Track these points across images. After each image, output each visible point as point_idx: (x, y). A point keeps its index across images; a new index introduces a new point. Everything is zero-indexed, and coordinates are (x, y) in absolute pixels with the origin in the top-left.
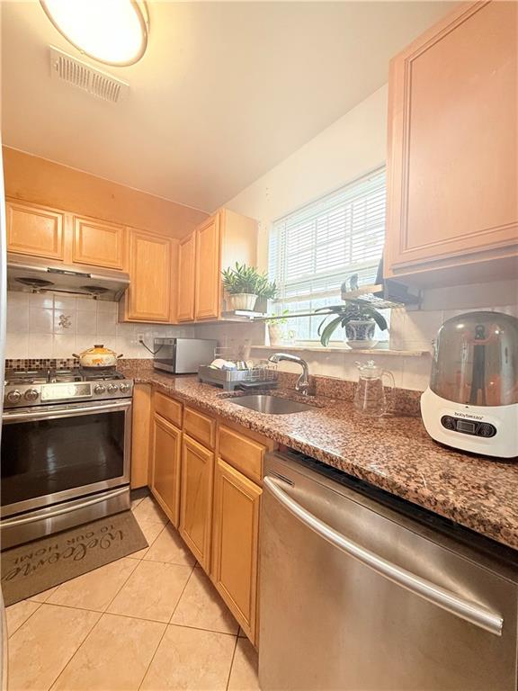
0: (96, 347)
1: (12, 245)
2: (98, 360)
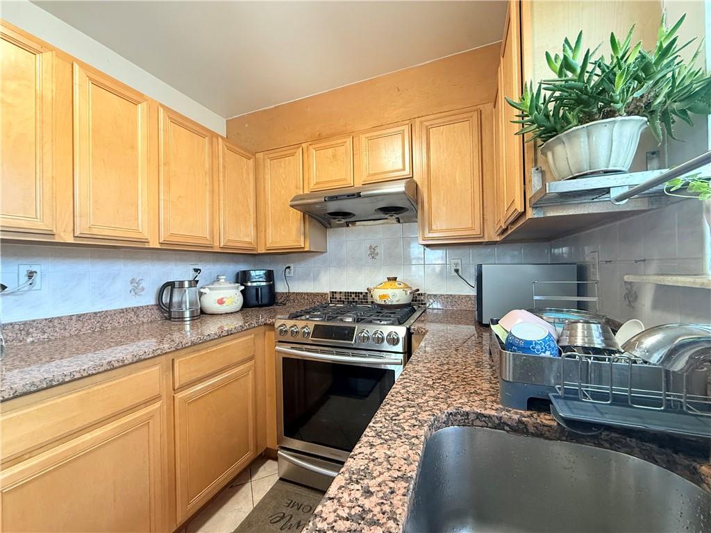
0: (389, 279)
1: (317, 183)
2: (384, 296)
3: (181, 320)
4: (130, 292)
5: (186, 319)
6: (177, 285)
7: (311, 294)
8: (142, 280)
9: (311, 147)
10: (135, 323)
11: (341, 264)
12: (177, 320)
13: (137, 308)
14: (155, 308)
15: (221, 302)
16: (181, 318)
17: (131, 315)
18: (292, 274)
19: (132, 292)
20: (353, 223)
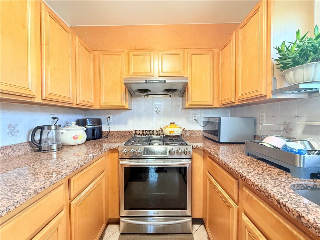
1: (133, 73)
2: (172, 132)
3: (50, 151)
4: (8, 134)
5: (53, 151)
6: (46, 128)
7: (123, 131)
8: (17, 125)
9: (131, 53)
10: (12, 157)
11: (140, 116)
12: (46, 151)
13: (14, 145)
14: (27, 144)
15: (75, 138)
16: (50, 150)
17: (9, 151)
18: (111, 121)
19: (10, 134)
20: (148, 95)
